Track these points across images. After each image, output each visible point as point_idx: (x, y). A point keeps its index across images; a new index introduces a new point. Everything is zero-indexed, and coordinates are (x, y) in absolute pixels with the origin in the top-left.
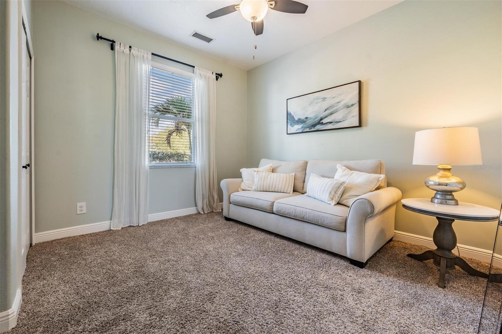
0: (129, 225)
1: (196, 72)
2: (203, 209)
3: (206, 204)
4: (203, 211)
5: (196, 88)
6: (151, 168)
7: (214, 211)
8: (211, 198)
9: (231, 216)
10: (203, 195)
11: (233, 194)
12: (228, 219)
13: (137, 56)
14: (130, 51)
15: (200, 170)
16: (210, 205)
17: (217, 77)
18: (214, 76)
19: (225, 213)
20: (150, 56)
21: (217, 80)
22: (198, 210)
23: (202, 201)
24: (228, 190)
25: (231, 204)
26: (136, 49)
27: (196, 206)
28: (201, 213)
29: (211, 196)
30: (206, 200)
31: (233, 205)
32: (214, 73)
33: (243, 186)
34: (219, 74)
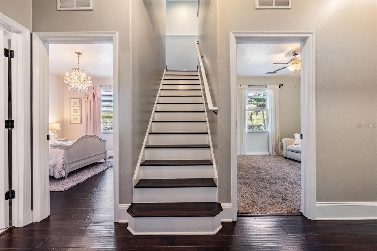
0: (240, 154)
1: (268, 87)
2: (272, 153)
3: (274, 151)
4: (273, 154)
5: (268, 95)
6: (249, 132)
7: (279, 155)
8: (277, 148)
9: (288, 157)
10: (272, 146)
11: (289, 146)
12: (286, 158)
13: (243, 88)
14: (240, 87)
15: (270, 133)
16: (276, 151)
17: (280, 86)
18: (278, 86)
19: (285, 155)
20: (247, 86)
21: (280, 87)
22: (270, 153)
23: (272, 149)
24: (286, 144)
25: (288, 151)
26: (242, 85)
27: (269, 151)
28: (271, 154)
29: (277, 147)
30: (274, 149)
31: (289, 151)
32: (278, 85)
33: (295, 142)
34: (281, 85)
